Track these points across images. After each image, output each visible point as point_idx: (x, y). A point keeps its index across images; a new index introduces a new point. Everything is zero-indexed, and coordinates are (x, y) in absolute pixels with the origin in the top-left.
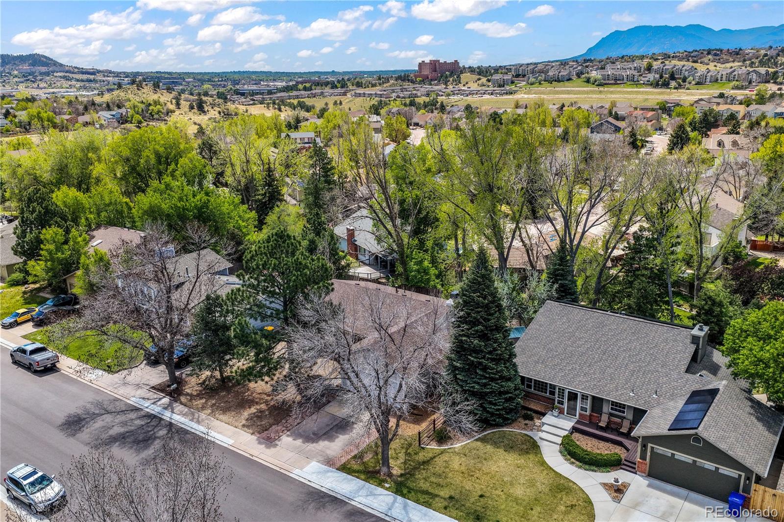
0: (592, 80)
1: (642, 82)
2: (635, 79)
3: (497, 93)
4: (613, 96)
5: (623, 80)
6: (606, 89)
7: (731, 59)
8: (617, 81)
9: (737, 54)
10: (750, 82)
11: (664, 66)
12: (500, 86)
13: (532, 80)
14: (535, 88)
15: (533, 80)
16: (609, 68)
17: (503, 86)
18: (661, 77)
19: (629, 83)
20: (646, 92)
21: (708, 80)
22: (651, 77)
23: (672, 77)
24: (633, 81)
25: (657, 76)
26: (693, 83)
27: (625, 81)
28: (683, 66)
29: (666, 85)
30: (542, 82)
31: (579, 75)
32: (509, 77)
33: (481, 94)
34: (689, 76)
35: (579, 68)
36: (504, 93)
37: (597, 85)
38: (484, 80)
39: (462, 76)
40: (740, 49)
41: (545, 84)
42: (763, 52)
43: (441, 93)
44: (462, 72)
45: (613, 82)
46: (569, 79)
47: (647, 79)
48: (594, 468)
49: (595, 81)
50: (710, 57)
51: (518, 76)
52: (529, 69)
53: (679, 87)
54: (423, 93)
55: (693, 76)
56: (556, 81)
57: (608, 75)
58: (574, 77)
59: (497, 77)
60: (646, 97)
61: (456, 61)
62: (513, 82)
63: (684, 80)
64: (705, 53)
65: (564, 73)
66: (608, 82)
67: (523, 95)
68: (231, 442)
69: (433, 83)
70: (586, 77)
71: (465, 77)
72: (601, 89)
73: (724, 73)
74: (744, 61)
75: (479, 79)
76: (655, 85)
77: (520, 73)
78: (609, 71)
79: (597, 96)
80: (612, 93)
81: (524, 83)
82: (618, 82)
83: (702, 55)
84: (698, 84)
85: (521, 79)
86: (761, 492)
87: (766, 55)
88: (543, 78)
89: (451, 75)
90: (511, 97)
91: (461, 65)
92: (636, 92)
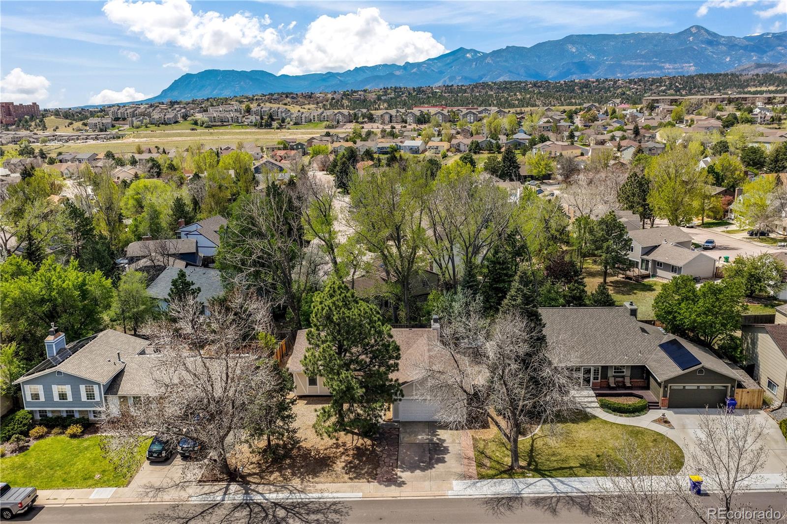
0: (199, 122)
1: (246, 123)
2: (240, 121)
3: (102, 138)
4: (226, 137)
5: (228, 121)
6: (216, 131)
7: (306, 102)
8: (223, 123)
9: (310, 97)
10: (338, 122)
11: (262, 108)
12: (101, 130)
13: (136, 123)
14: (143, 131)
15: (139, 123)
16: (211, 110)
17: (106, 131)
18: (262, 118)
19: (235, 124)
20: (254, 133)
21: (303, 121)
22: (253, 118)
23: (271, 118)
24: (237, 122)
25: (258, 117)
26: (292, 123)
27: (230, 123)
28: (278, 108)
29: (269, 126)
30: (149, 125)
31: (185, 117)
32: (107, 120)
33: (83, 139)
34: (286, 117)
35: (183, 110)
36: (111, 138)
37: (206, 127)
38: (78, 124)
39: (46, 120)
40: (312, 93)
41: (153, 127)
42: (330, 96)
43: (32, 140)
44: (44, 116)
45: (219, 123)
46: (176, 122)
47: (250, 120)
48: (637, 414)
49: (203, 123)
50: (289, 99)
51: (117, 119)
52: (128, 111)
53: (280, 127)
54: (8, 140)
55: (290, 117)
56: (162, 124)
57: (214, 117)
58: (180, 119)
59: (92, 121)
60: (256, 137)
61: (34, 104)
62: (113, 126)
63: (283, 121)
64: (284, 96)
65: (170, 115)
66: (215, 124)
67: (132, 139)
68: (361, 495)
69: (10, 128)
70: (193, 120)
71: (50, 120)
72: (211, 131)
73: (316, 114)
74: (318, 103)
75: (71, 124)
76: (260, 126)
77: (119, 116)
78: (214, 113)
79: (211, 138)
80: (222, 134)
81: (127, 127)
82: (225, 124)
83: (282, 98)
84: (296, 124)
85: (122, 122)
86: (740, 393)
87: (333, 99)
88: (148, 121)
89: (32, 119)
90: (119, 141)
91: (41, 108)
92: (245, 132)
